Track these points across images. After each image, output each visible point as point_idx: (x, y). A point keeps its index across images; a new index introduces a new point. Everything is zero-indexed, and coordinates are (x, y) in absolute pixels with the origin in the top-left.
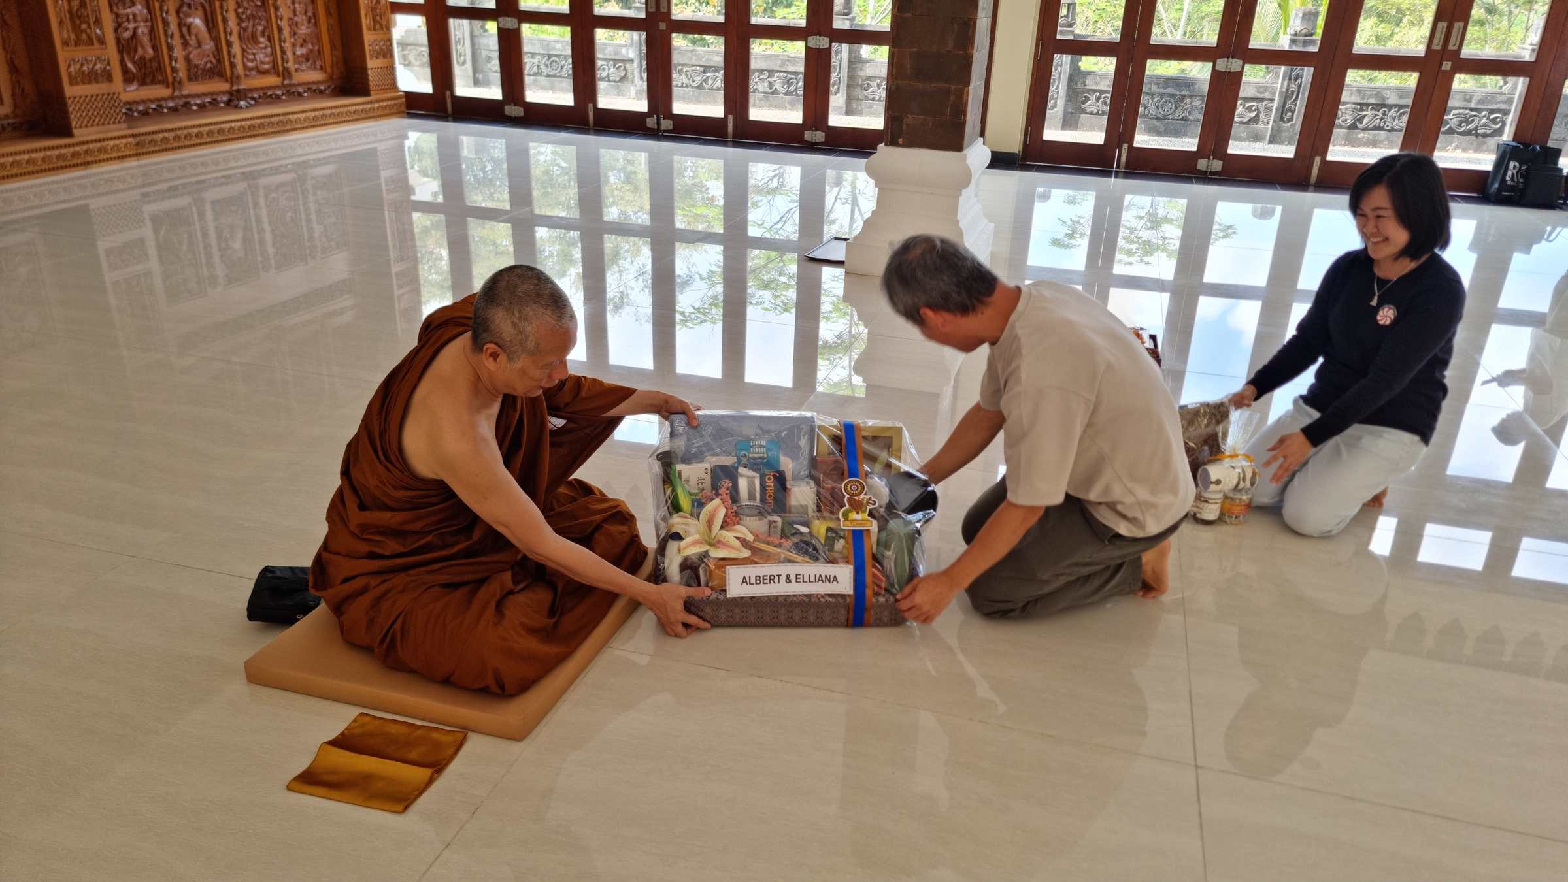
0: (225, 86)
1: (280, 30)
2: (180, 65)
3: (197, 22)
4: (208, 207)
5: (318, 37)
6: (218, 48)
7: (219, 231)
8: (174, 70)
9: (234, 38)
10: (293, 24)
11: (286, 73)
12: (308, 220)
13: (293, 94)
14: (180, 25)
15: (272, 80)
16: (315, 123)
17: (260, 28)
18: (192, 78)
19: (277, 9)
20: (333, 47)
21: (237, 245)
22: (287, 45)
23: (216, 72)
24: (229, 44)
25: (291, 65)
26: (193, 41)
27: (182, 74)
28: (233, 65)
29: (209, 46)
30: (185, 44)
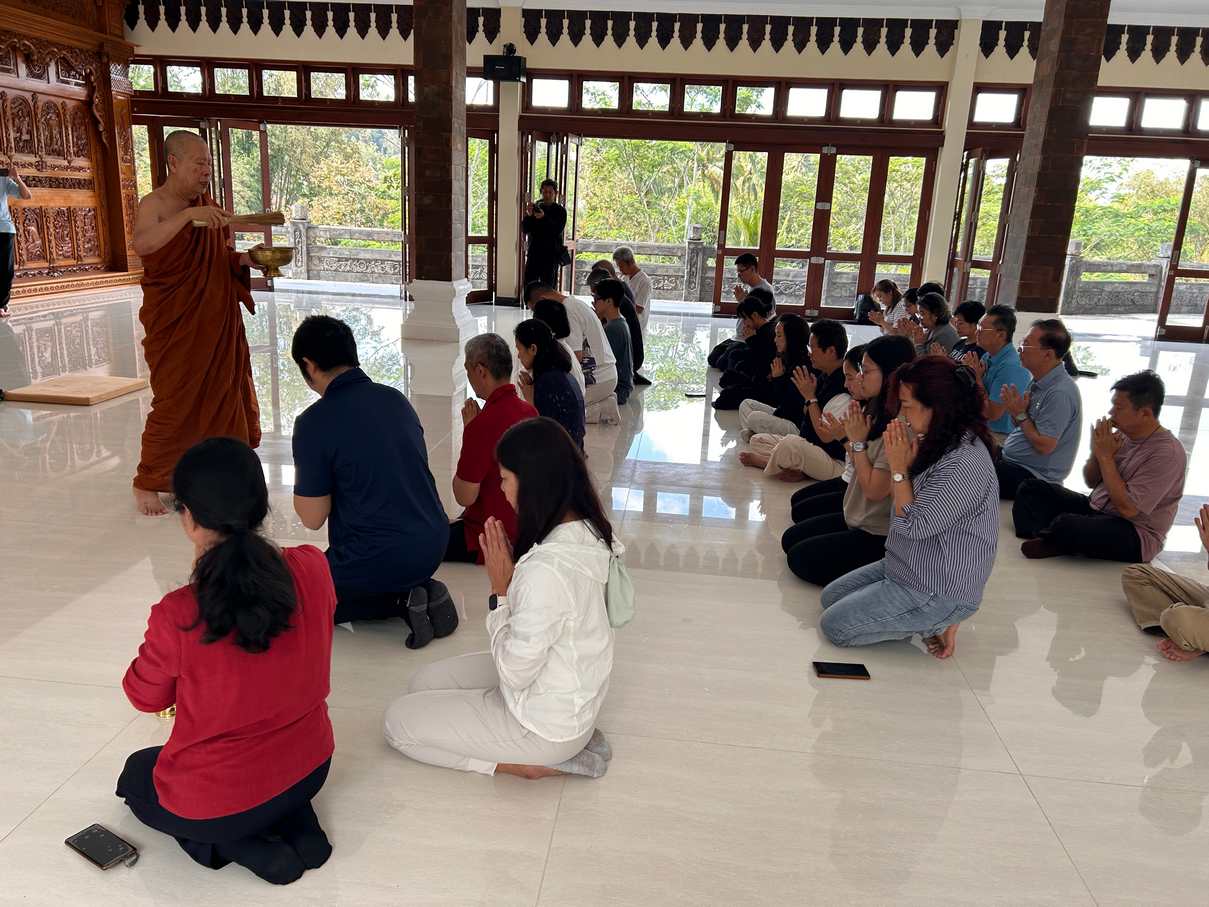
0: (47, 265)
1: (77, 233)
2: (23, 252)
3: (33, 229)
4: (34, 334)
5: (98, 240)
6: (44, 243)
7: (39, 348)
8: (21, 255)
9: (52, 238)
10: (85, 231)
11: (79, 258)
12: (88, 344)
13: (83, 270)
14: (24, 231)
15: (72, 262)
16: (97, 286)
17: (66, 232)
18: (30, 259)
19: (76, 222)
20: (105, 244)
21: (47, 355)
22: (80, 242)
23: (42, 257)
24: (50, 241)
25: (82, 254)
26: (31, 240)
27: (25, 257)
28: (51, 253)
29: (39, 242)
30: (27, 241)
